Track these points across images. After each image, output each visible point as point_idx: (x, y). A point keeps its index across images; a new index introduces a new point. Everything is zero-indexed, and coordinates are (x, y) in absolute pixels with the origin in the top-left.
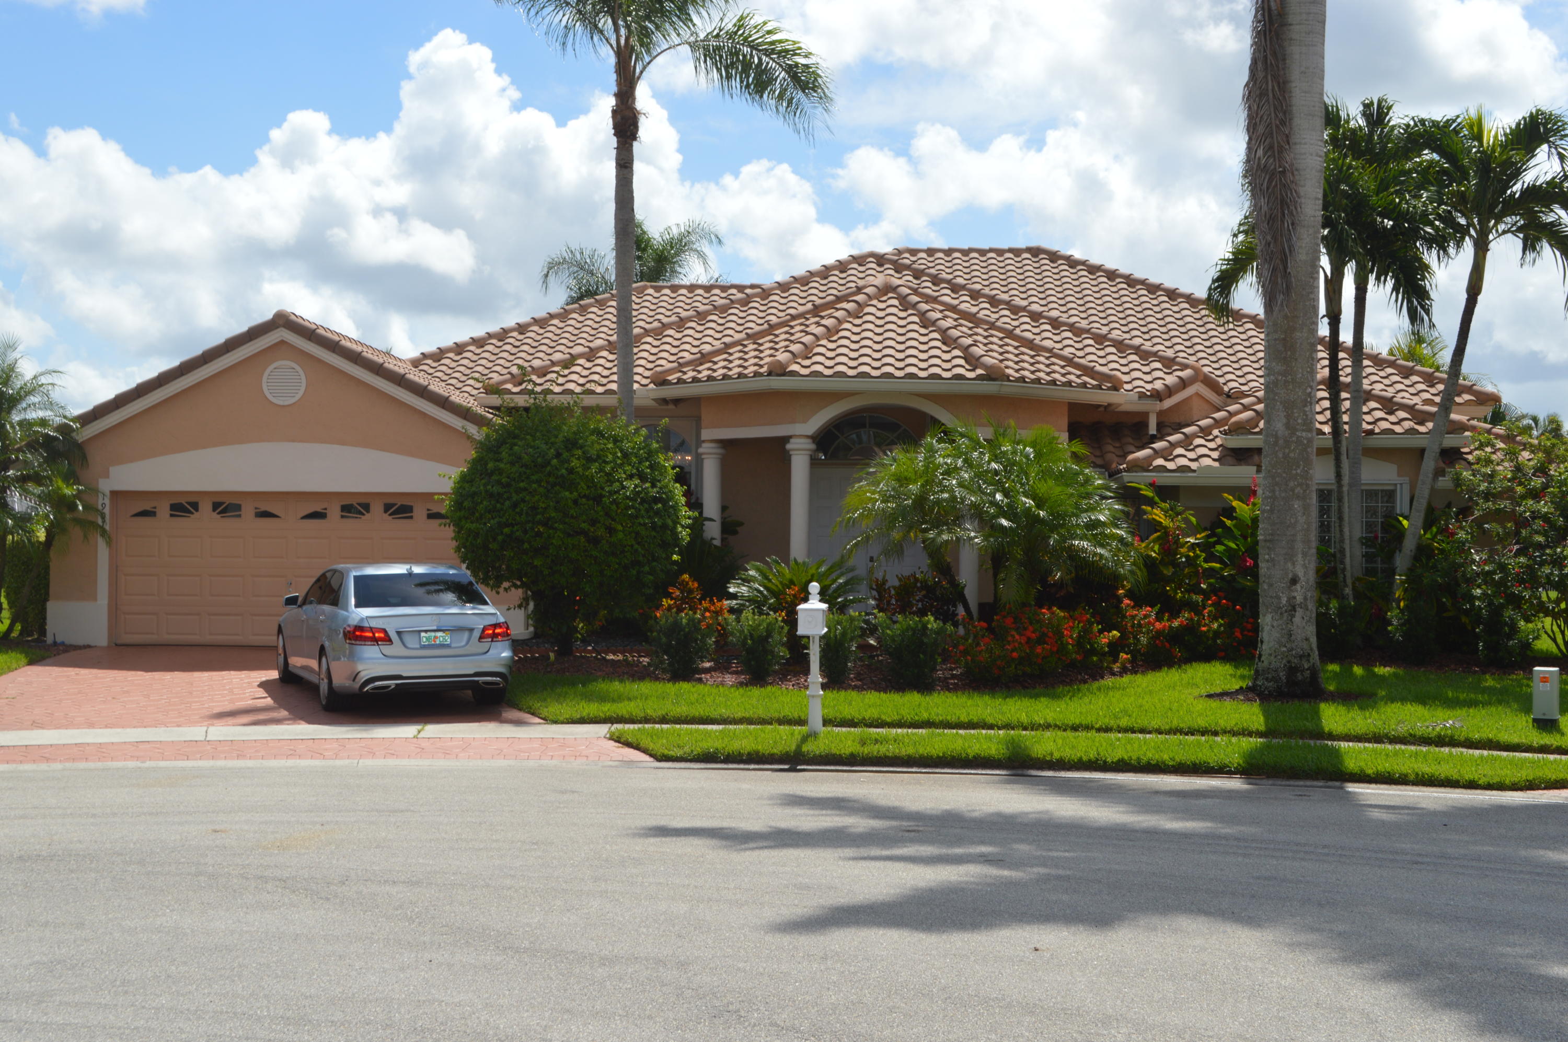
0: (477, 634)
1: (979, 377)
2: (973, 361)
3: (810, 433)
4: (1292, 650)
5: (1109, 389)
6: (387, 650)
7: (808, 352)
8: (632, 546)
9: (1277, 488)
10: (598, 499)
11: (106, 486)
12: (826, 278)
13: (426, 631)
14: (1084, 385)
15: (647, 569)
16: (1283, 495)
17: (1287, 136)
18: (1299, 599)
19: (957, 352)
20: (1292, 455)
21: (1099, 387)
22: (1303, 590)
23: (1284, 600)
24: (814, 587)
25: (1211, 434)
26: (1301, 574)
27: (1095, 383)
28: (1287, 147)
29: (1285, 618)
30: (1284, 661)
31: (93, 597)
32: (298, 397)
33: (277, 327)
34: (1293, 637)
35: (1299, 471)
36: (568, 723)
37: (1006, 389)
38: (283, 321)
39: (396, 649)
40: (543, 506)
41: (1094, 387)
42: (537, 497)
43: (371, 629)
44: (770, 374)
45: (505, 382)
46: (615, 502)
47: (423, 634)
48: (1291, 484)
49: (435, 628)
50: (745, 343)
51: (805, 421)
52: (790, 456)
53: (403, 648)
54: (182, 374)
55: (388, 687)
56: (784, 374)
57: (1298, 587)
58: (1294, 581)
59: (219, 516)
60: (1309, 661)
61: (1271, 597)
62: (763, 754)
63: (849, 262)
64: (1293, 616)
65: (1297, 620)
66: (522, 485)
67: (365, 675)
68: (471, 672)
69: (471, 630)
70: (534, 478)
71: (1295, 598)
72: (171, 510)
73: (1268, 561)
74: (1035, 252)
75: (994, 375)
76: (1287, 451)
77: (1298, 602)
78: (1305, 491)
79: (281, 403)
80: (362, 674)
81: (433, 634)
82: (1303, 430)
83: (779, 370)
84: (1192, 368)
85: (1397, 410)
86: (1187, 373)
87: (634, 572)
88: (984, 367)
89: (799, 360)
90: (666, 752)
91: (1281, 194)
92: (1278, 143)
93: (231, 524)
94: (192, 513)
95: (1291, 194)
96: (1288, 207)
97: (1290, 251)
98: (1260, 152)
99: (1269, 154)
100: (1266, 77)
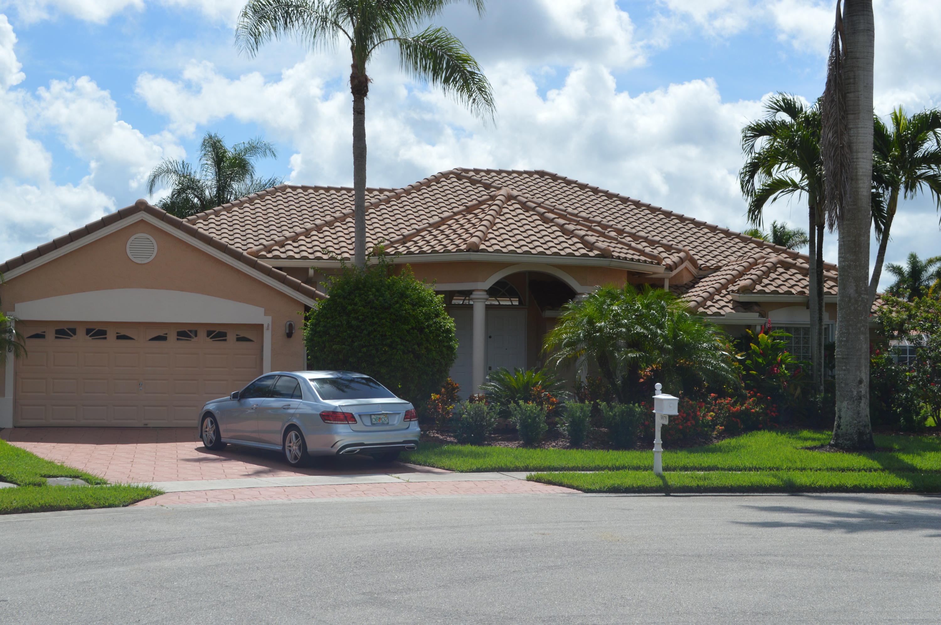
0: (402, 416)
1: (597, 256)
2: (591, 246)
3: (487, 288)
4: (860, 422)
5: (656, 264)
6: (354, 427)
7: (485, 237)
9: (850, 328)
11: (11, 317)
13: (375, 415)
14: (645, 261)
16: (854, 331)
17: (846, 126)
18: (863, 392)
19: (575, 240)
20: (859, 309)
21: (652, 263)
22: (865, 387)
23: (855, 393)
24: (658, 386)
25: (721, 293)
26: (864, 378)
27: (650, 260)
28: (845, 132)
29: (856, 404)
30: (856, 429)
31: (4, 395)
32: (151, 258)
33: (140, 211)
34: (860, 415)
35: (863, 318)
36: (471, 472)
37: (614, 263)
38: (141, 206)
39: (359, 426)
41: (650, 262)
43: (343, 414)
44: (468, 250)
45: (261, 250)
47: (373, 417)
48: (859, 325)
51: (484, 281)
53: (364, 426)
54: (72, 241)
55: (356, 451)
56: (478, 251)
57: (862, 385)
58: (861, 382)
59: (90, 338)
61: (847, 391)
63: (440, 177)
64: (860, 402)
65: (862, 405)
67: (340, 445)
68: (401, 440)
69: (399, 414)
71: (861, 392)
72: (56, 334)
73: (845, 370)
74: (542, 174)
75: (605, 254)
76: (856, 306)
77: (863, 394)
79: (140, 262)
80: (338, 443)
81: (379, 417)
82: (865, 294)
83: (473, 248)
84: (684, 251)
86: (682, 254)
88: (598, 249)
89: (484, 242)
90: (590, 487)
91: (841, 160)
92: (841, 129)
93: (99, 343)
94: (72, 336)
95: (847, 160)
96: (845, 168)
97: (845, 194)
98: (830, 135)
99: (835, 136)
100: (835, 90)
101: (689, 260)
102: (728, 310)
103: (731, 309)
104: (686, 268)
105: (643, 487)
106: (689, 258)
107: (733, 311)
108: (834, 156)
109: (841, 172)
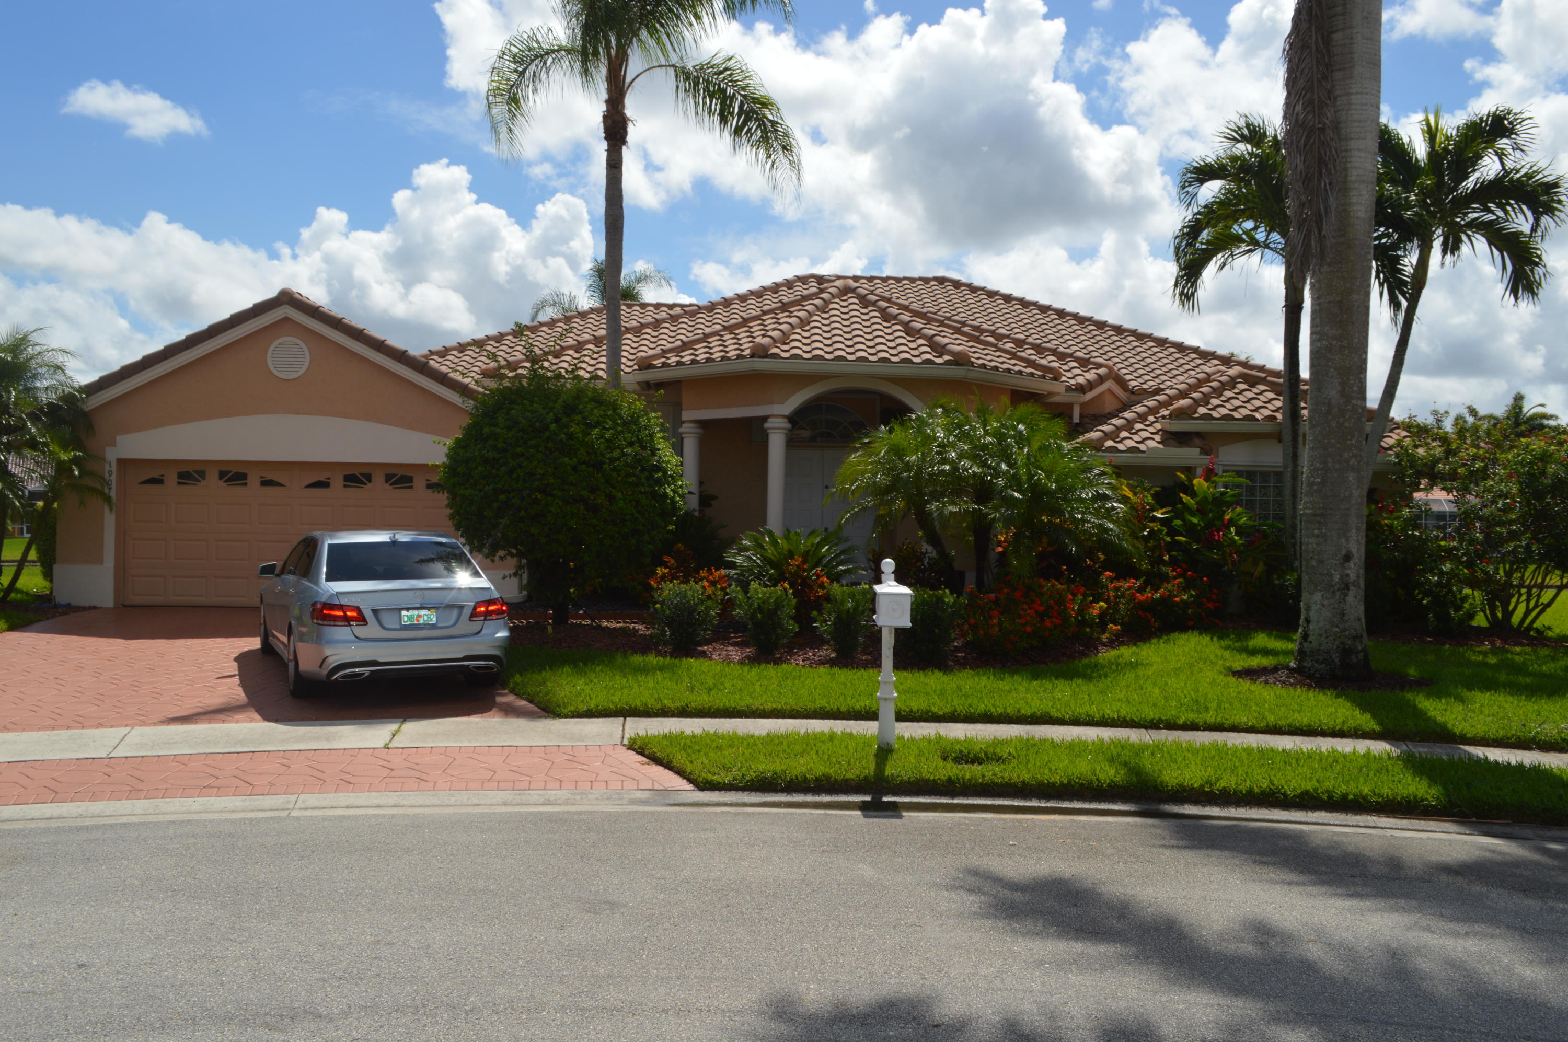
0: (467, 612)
1: (947, 363)
3: (786, 413)
4: (1345, 630)
5: (1051, 379)
6: (361, 631)
7: (785, 339)
8: (632, 515)
9: (1330, 460)
10: (598, 466)
11: (112, 455)
12: (776, 293)
13: (408, 609)
14: (1032, 375)
15: (646, 538)
16: (1337, 466)
17: (1329, 91)
18: (1353, 576)
19: (921, 341)
20: (1347, 424)
21: (1044, 377)
22: (1356, 568)
23: (1337, 578)
24: (888, 564)
25: (1147, 420)
26: (1354, 551)
27: (1040, 373)
28: (1329, 102)
29: (1337, 597)
30: (1337, 642)
31: (99, 560)
32: (302, 372)
33: (282, 305)
34: (1346, 617)
35: (1353, 442)
36: (573, 717)
38: (286, 298)
39: (372, 630)
40: (541, 471)
41: (1040, 376)
42: (535, 463)
43: (341, 607)
44: (752, 356)
46: (615, 469)
47: (404, 613)
48: (1346, 455)
49: (418, 605)
51: (782, 402)
52: (767, 435)
53: (379, 628)
54: (188, 348)
55: (362, 674)
56: (766, 356)
57: (1351, 564)
58: (1348, 558)
59: (225, 484)
60: (1361, 642)
61: (1321, 574)
63: (795, 281)
64: (1346, 595)
65: (1350, 599)
66: (519, 450)
67: (334, 661)
68: (460, 656)
69: (461, 607)
70: (532, 442)
71: (1348, 575)
72: (179, 478)
73: (1318, 536)
74: (941, 280)
75: (960, 360)
76: (1341, 420)
77: (1351, 580)
78: (1359, 462)
79: (286, 377)
80: (331, 659)
81: (416, 612)
83: (760, 352)
84: (1106, 366)
86: (1102, 371)
87: (634, 541)
88: (951, 353)
89: (779, 345)
90: (710, 777)
91: (1319, 152)
92: (1319, 97)
93: (237, 491)
94: (199, 481)
95: (1330, 152)
96: (1326, 166)
97: (1326, 212)
98: (1299, 108)
99: (1308, 109)
100: (1309, 29)
101: (1114, 379)
102: (1152, 444)
103: (1158, 442)
104: (1109, 390)
105: (828, 778)
106: (1114, 375)
107: (1161, 446)
108: (1305, 146)
109: (1320, 173)
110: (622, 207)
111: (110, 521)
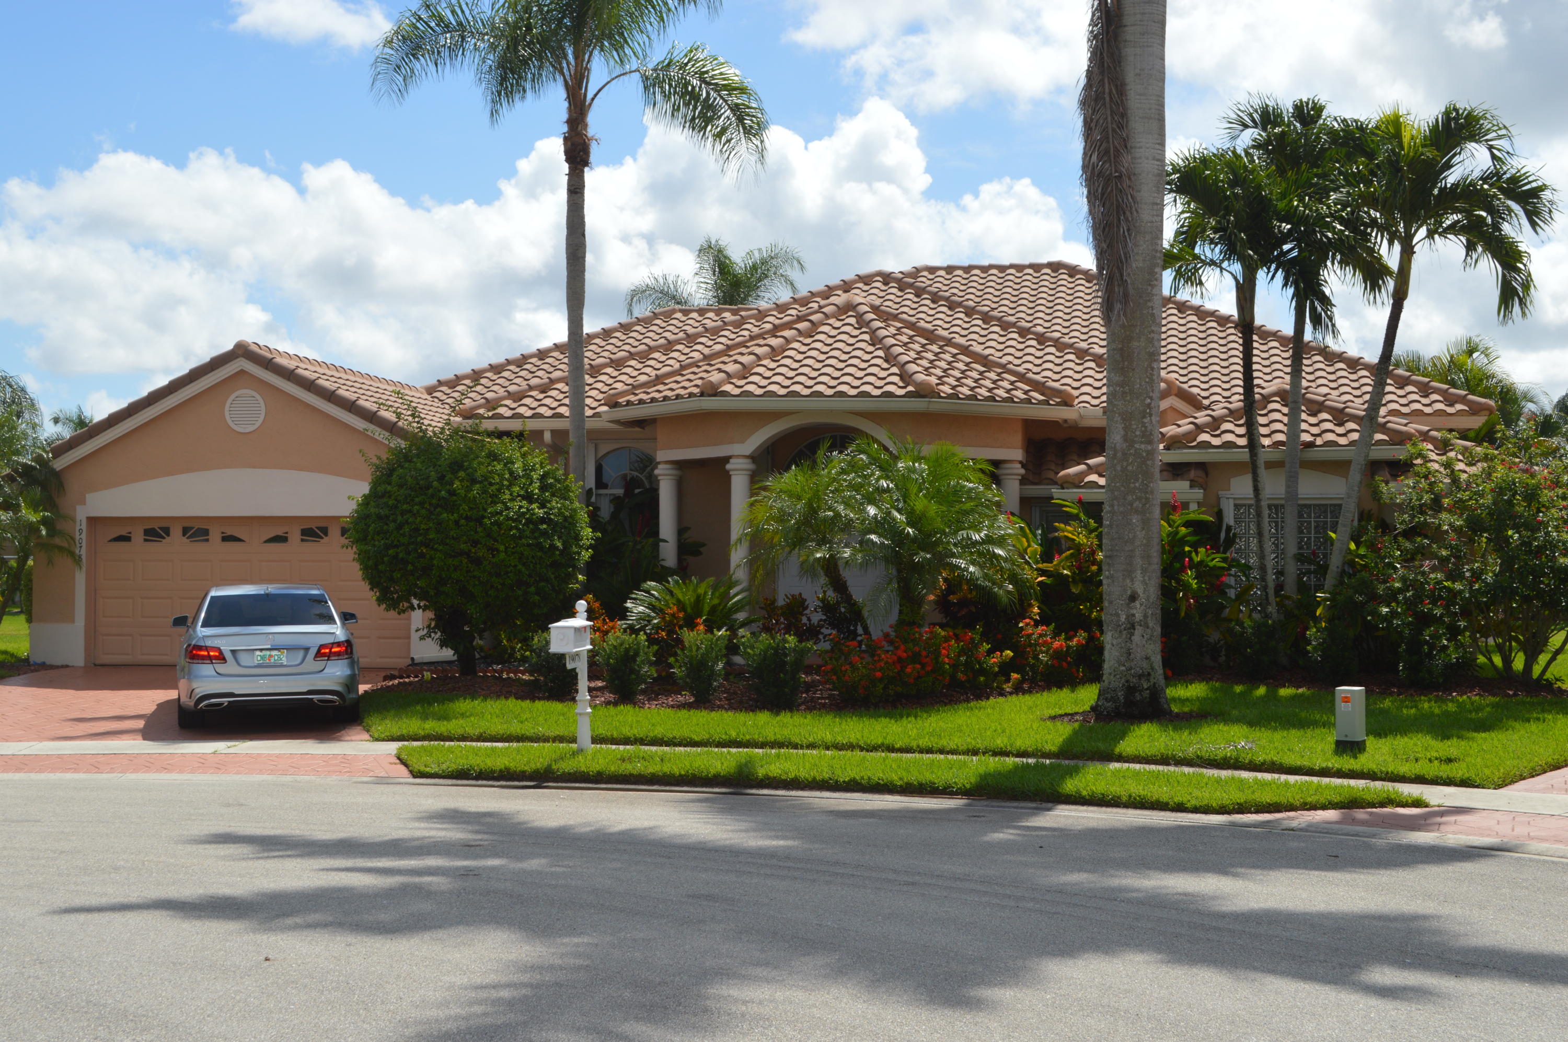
0: (313, 652)
1: (908, 395)
3: (748, 453)
4: (1131, 669)
5: (1058, 404)
6: (221, 668)
7: (746, 372)
8: (515, 566)
9: (1116, 503)
10: (479, 520)
11: (82, 513)
13: (261, 650)
14: (1029, 400)
15: (532, 589)
16: (1121, 509)
17: (1125, 140)
18: (1139, 616)
19: (895, 370)
20: (1130, 468)
21: (1047, 402)
22: (1143, 607)
23: (1123, 618)
26: (1140, 589)
27: (1042, 398)
28: (1123, 151)
29: (1124, 636)
30: (1123, 681)
31: (72, 621)
32: (258, 424)
33: (237, 357)
34: (1132, 656)
35: (1137, 485)
36: (389, 740)
37: (935, 405)
38: (242, 351)
39: (230, 667)
40: (425, 527)
41: (1040, 402)
42: (419, 519)
43: (207, 648)
44: (702, 394)
46: (498, 524)
47: (258, 653)
48: (1130, 498)
49: (269, 647)
50: (700, 364)
51: (742, 442)
52: (730, 476)
53: (236, 666)
54: (150, 405)
55: (221, 704)
56: (715, 394)
57: (1137, 604)
58: (1133, 598)
59: (188, 541)
60: (1149, 681)
61: (1111, 614)
62: (515, 772)
63: (855, 282)
64: (1132, 634)
65: (1136, 638)
66: (405, 506)
67: (199, 693)
68: (305, 690)
69: (307, 649)
70: (417, 500)
71: (1133, 615)
72: (145, 535)
73: (1108, 578)
75: (923, 392)
76: (1125, 464)
77: (1137, 620)
78: (1144, 505)
79: (243, 431)
80: (197, 691)
81: (268, 653)
82: (1142, 443)
83: (711, 391)
85: (1347, 421)
87: (520, 592)
88: (917, 383)
89: (734, 381)
90: (422, 769)
92: (1115, 147)
93: (199, 548)
94: (164, 538)
95: (1127, 199)
96: (1124, 213)
97: (1126, 258)
98: (1094, 158)
99: (1105, 158)
100: (1102, 81)
101: (1176, 395)
104: (1172, 408)
105: (508, 769)
106: (1176, 391)
108: (1103, 194)
109: (1119, 220)
110: (584, 235)
111: (80, 579)
